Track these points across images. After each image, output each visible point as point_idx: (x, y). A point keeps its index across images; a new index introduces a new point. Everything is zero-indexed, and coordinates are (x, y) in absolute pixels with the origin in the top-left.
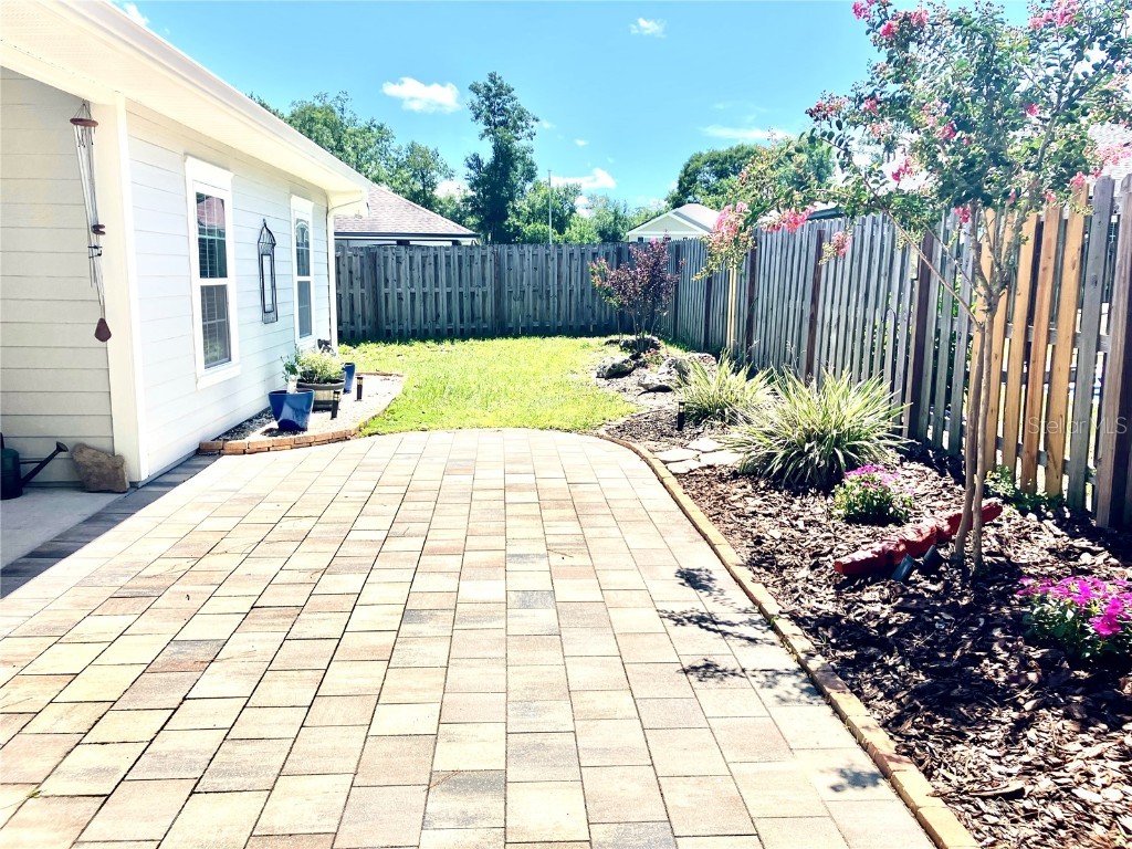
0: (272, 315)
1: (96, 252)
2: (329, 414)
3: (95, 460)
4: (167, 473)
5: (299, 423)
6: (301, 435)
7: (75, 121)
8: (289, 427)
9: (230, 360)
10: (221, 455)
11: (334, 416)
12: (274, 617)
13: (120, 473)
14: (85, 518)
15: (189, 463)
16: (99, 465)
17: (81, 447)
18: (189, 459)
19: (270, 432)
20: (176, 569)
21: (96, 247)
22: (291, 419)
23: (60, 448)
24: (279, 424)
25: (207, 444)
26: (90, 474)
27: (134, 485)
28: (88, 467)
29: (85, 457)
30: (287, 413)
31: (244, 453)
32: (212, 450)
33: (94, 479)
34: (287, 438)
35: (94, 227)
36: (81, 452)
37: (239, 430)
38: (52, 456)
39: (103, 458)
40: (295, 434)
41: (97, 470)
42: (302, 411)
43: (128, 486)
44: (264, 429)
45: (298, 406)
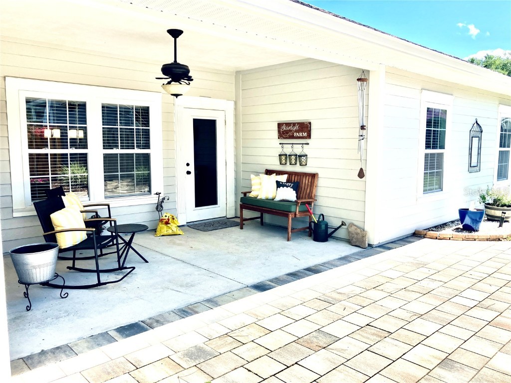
0: (477, 168)
1: (361, 138)
2: (498, 224)
3: (356, 231)
4: (392, 242)
5: (474, 227)
6: (473, 234)
7: (359, 80)
8: (468, 228)
9: (442, 190)
10: (424, 237)
11: (500, 226)
12: (373, 334)
13: (364, 239)
14: (340, 257)
15: (406, 239)
16: (357, 234)
17: (352, 225)
18: (407, 237)
19: (457, 230)
20: (352, 293)
21: (361, 136)
22: (469, 224)
23: (343, 224)
24: (463, 226)
25: (418, 231)
26: (353, 237)
27: (370, 245)
28: (352, 234)
29: (352, 229)
30: (468, 221)
31: (436, 239)
32: (421, 235)
33: (354, 240)
34: (465, 234)
35: (361, 126)
36: (351, 226)
37: (443, 226)
38: (340, 227)
39: (359, 231)
40: (471, 232)
41: (356, 236)
42: (476, 220)
43: (367, 245)
44: (455, 227)
45: (474, 218)
